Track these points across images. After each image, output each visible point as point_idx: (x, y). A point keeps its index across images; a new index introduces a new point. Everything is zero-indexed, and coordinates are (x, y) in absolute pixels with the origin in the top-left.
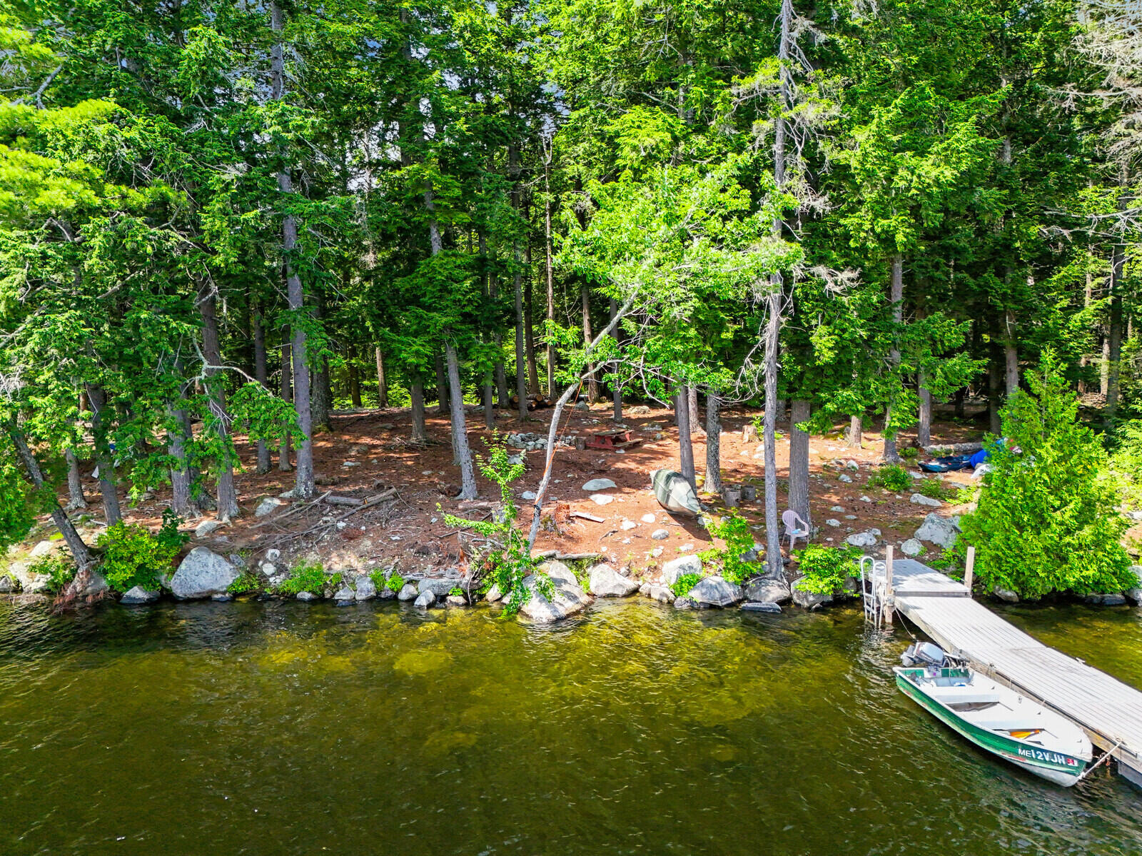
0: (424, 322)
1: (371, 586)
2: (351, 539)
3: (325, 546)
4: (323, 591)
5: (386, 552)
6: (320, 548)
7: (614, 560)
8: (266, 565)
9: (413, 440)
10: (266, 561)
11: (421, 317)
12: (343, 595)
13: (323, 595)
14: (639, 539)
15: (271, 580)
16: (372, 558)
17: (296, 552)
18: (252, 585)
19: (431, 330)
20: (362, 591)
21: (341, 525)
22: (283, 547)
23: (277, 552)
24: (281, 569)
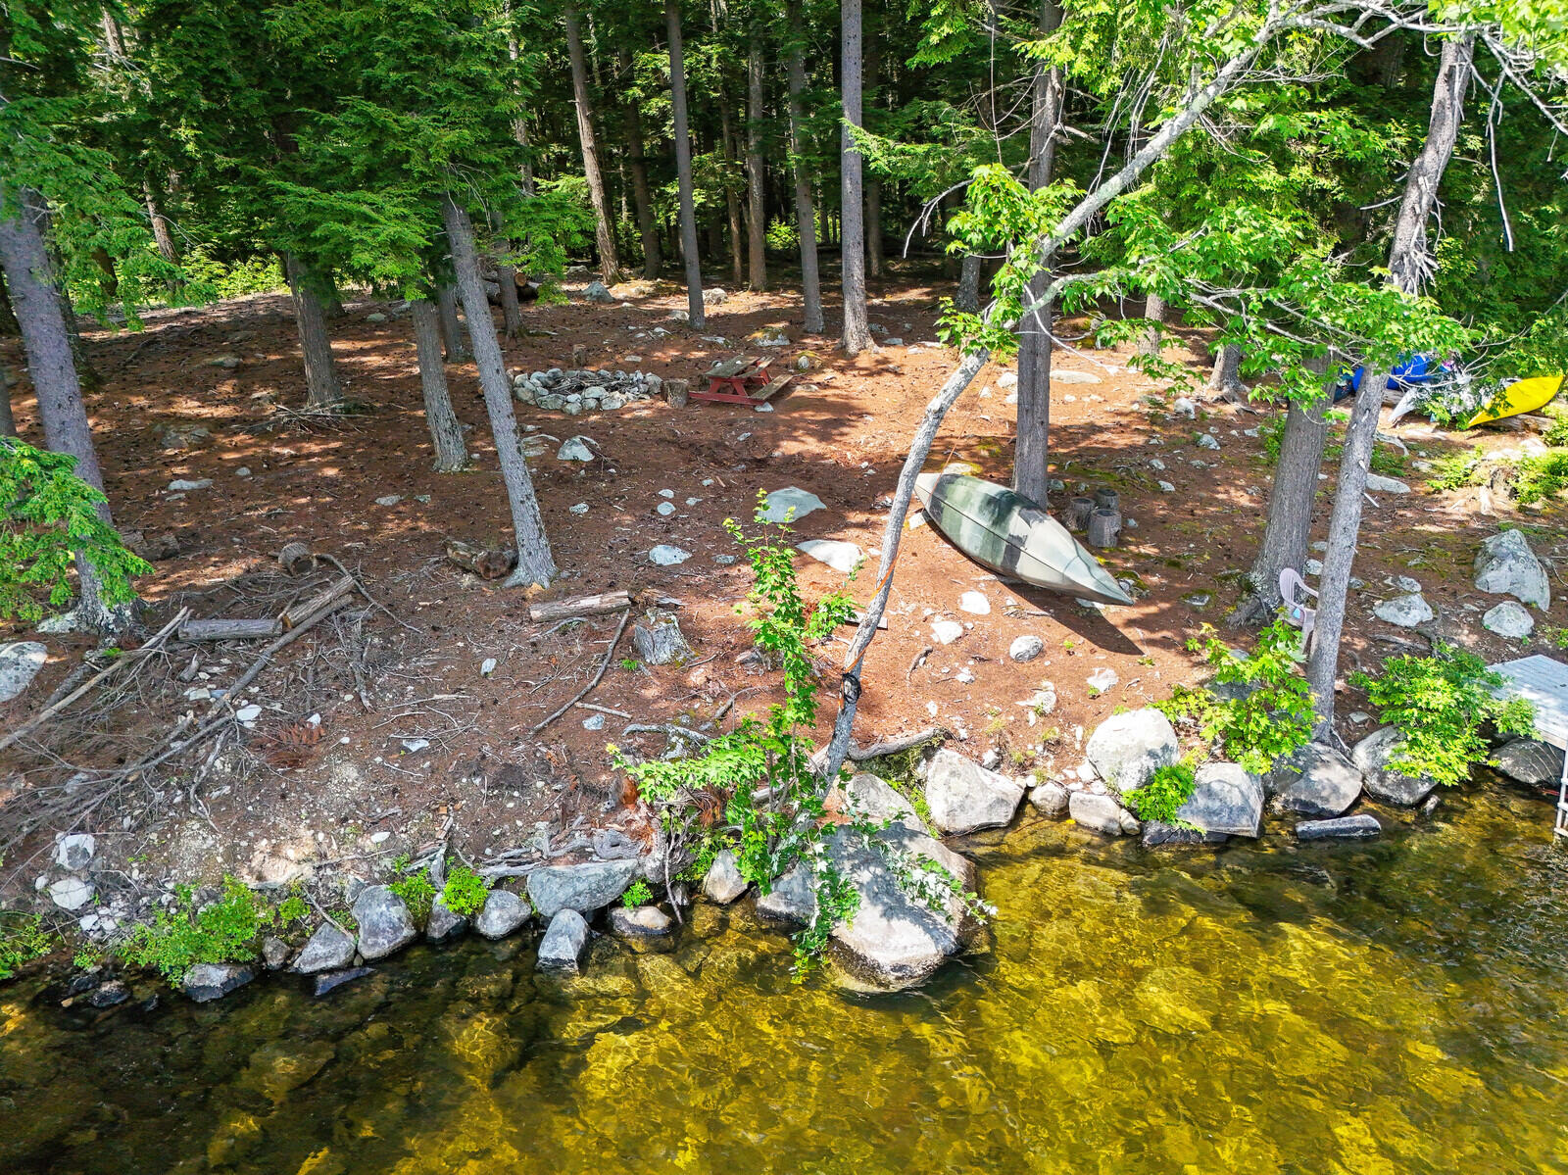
0: (391, 145)
1: (397, 912)
2: (295, 763)
3: (225, 800)
4: (257, 947)
5: (412, 797)
6: (215, 807)
7: (963, 734)
8: (59, 886)
9: (312, 408)
10: (58, 873)
11: (384, 129)
12: (320, 953)
13: (263, 958)
14: (988, 667)
15: (87, 923)
16: (375, 824)
17: (141, 826)
18: (28, 951)
19: (416, 165)
20: (374, 931)
21: (248, 714)
22: (100, 822)
23: (87, 841)
24: (104, 888)
